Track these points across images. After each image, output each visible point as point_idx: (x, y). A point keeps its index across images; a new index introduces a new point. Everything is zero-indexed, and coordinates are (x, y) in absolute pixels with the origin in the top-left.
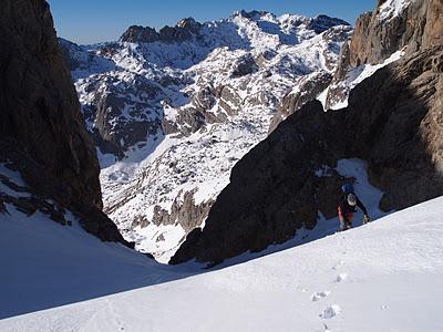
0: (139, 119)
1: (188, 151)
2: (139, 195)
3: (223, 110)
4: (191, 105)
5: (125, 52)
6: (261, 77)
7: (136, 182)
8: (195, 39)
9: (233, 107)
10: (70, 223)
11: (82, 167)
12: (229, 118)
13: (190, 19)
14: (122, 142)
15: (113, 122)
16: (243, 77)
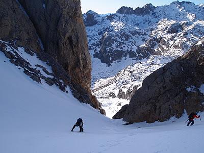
0: (119, 49)
1: (139, 67)
2: (114, 83)
3: (160, 49)
4: (144, 45)
5: (118, 18)
6: (182, 35)
7: (114, 77)
8: (151, 14)
9: (165, 48)
10: (67, 92)
11: (84, 68)
12: (162, 53)
13: (150, 4)
14: (111, 59)
15: (108, 49)
16: (172, 34)
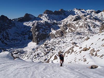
0: (44, 33)
3: (70, 31)
4: (60, 29)
5: (44, 16)
6: (83, 20)
9: (73, 29)
13: (62, 9)
14: (38, 39)
15: (37, 33)
16: (77, 21)
